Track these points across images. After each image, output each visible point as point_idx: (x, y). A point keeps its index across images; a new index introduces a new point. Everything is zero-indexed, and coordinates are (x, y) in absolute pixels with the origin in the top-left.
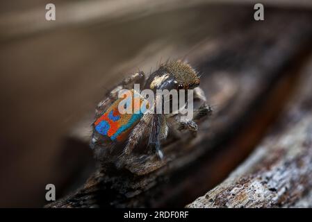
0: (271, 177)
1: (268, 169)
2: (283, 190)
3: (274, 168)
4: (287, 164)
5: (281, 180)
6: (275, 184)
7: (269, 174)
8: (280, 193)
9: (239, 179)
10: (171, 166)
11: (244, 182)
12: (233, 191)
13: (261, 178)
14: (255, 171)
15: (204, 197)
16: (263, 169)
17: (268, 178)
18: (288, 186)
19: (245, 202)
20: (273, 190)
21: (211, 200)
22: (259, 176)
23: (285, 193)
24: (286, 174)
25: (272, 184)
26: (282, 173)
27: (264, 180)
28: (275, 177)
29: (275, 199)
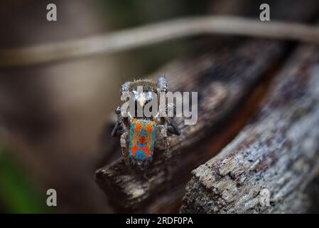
0: (250, 153)
1: (248, 147)
2: (258, 161)
3: (252, 147)
4: (261, 144)
5: (256, 155)
6: (252, 157)
7: (248, 150)
8: (256, 163)
9: (228, 154)
10: (182, 144)
11: (232, 155)
12: (224, 161)
13: (243, 153)
14: (239, 148)
15: (204, 165)
16: (244, 147)
17: (247, 153)
18: (261, 159)
19: (233, 168)
20: (251, 161)
21: (209, 167)
22: (241, 151)
23: (259, 164)
24: (260, 151)
25: (250, 157)
26: (257, 150)
27: (245, 154)
28: (253, 153)
29: (252, 167)
